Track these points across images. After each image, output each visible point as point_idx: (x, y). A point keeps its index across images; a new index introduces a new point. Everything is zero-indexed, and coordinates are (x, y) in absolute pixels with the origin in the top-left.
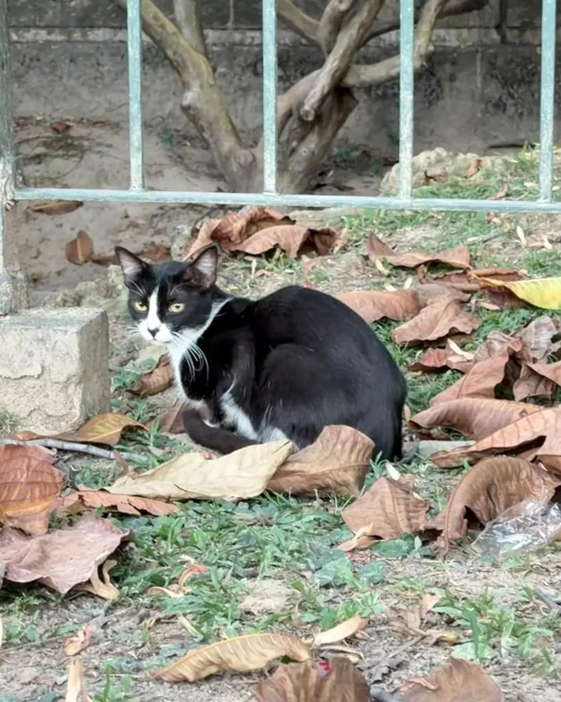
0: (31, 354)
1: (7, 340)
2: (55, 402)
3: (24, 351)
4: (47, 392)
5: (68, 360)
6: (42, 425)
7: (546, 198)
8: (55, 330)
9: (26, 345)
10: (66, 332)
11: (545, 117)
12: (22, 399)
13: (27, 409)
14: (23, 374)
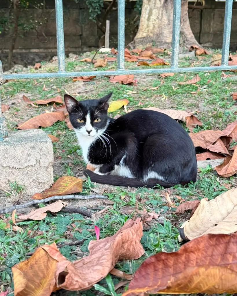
0: (29, 155)
1: (17, 150)
2: (43, 176)
3: (26, 154)
4: (39, 172)
5: (49, 155)
6: (36, 188)
7: (226, 64)
8: (40, 142)
9: (27, 151)
10: (46, 142)
11: (228, 30)
12: (26, 177)
13: (29, 181)
14: (27, 165)
